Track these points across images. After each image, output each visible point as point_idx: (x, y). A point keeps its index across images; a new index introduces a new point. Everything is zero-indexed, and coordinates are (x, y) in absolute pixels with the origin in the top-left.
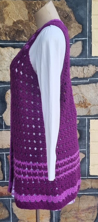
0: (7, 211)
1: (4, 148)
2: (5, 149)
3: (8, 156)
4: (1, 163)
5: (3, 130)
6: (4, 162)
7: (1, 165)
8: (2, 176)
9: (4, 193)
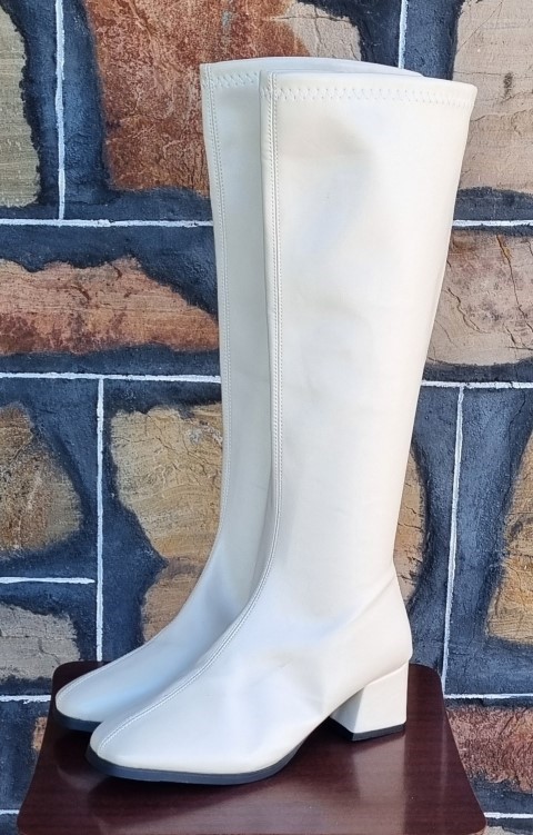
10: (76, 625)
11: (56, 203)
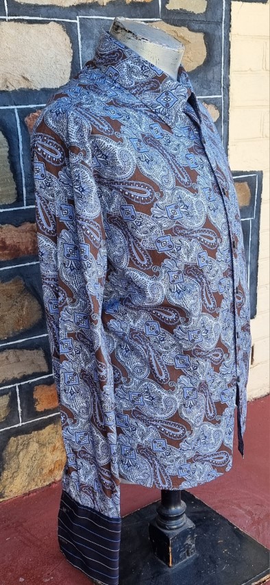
0: (37, 302)
1: (11, 90)
2: (13, 91)
3: (26, 119)
4: (9, 145)
5: (5, 20)
6: (15, 139)
7: (9, 152)
8: (14, 191)
9: (22, 248)
10: (45, 351)
11: (23, 201)
